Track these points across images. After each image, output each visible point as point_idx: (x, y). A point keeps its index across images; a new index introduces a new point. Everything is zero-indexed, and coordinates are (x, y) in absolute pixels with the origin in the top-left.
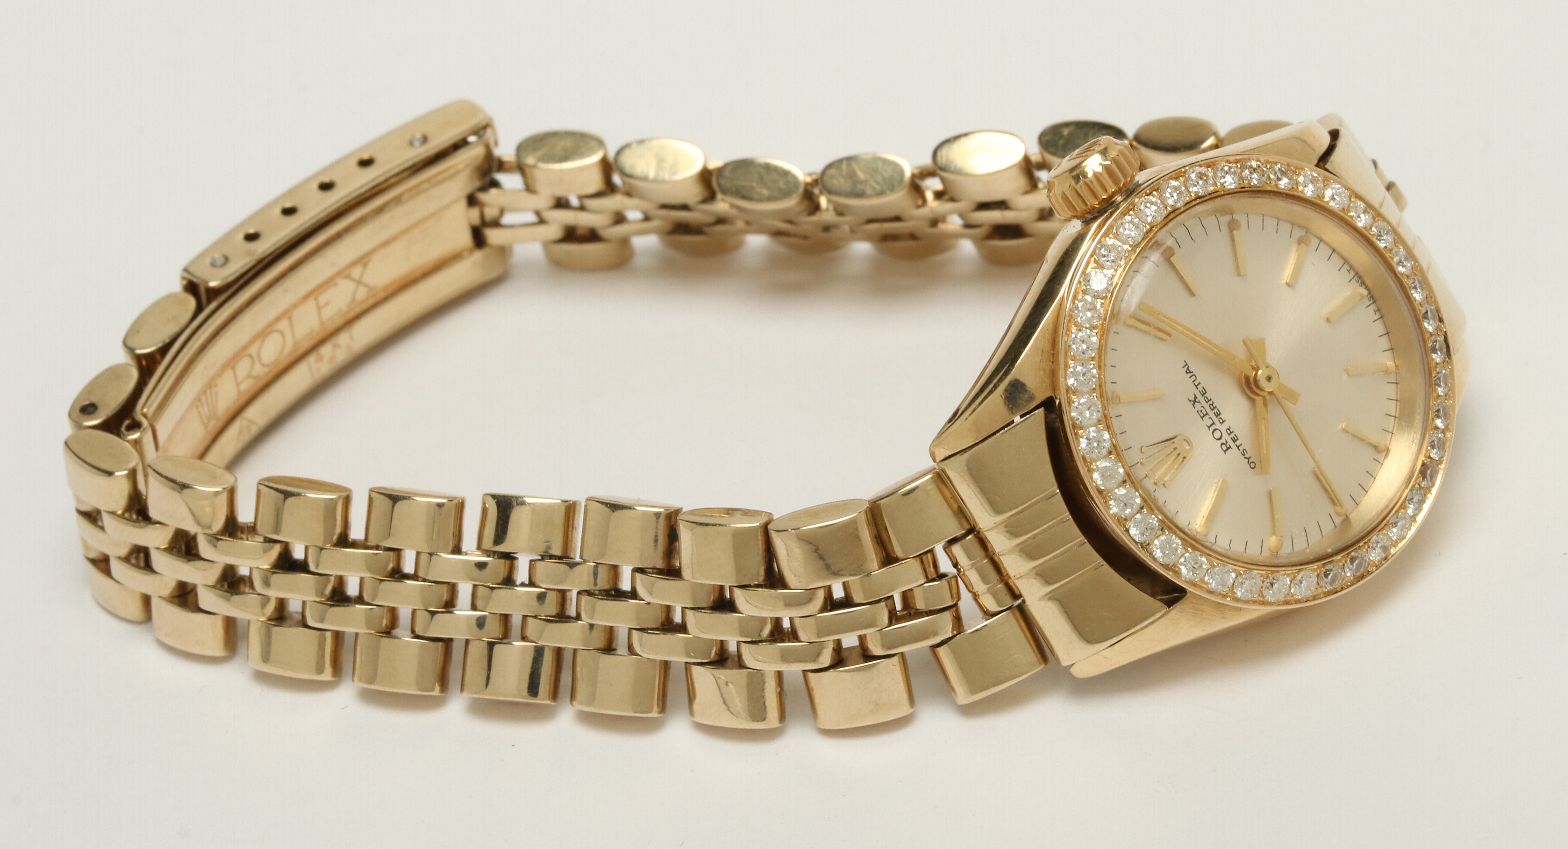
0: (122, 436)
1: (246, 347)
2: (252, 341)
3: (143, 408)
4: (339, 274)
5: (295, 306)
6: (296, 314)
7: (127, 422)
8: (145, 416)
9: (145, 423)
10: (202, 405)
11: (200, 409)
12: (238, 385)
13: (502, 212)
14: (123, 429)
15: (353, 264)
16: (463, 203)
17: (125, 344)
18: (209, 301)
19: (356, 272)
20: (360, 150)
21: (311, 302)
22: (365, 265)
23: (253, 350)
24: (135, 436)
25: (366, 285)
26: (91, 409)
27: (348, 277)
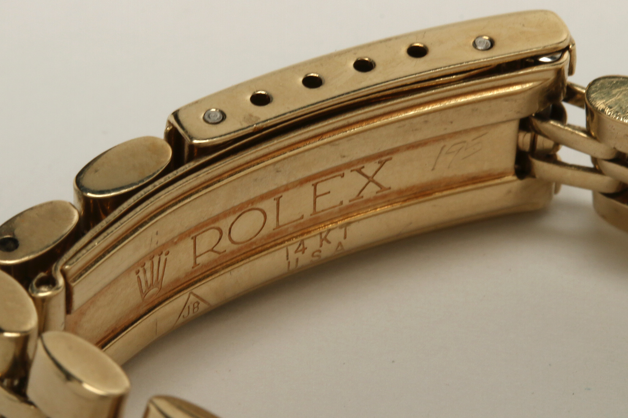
0: (30, 290)
1: (216, 219)
2: (225, 214)
3: (66, 263)
4: (349, 165)
5: (286, 188)
6: (286, 197)
7: (42, 275)
8: (64, 274)
9: (61, 281)
10: (145, 272)
11: (141, 274)
12: (196, 257)
13: (557, 145)
14: (34, 282)
15: (369, 159)
16: (514, 126)
17: (79, 179)
18: (191, 159)
19: (370, 169)
20: (416, 34)
21: (308, 188)
22: (382, 164)
23: (224, 224)
24: (44, 293)
25: (377, 184)
26: (12, 245)
27: (359, 171)
